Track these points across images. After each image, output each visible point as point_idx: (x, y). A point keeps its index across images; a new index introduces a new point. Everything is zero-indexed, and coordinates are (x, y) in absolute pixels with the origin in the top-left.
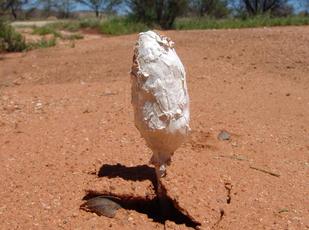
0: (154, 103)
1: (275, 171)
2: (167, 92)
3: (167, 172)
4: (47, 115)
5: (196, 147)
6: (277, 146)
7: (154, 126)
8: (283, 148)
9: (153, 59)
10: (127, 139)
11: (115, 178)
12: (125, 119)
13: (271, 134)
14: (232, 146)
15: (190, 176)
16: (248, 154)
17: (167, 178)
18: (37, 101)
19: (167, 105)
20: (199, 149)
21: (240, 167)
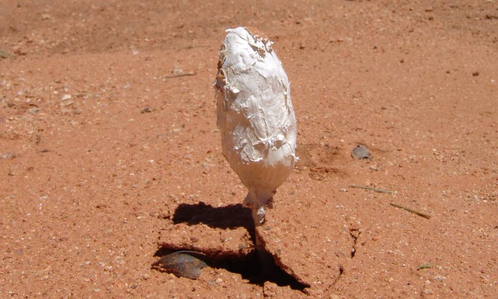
0: (247, 127)
1: (425, 209)
2: (264, 113)
3: (266, 219)
4: (83, 118)
5: (317, 171)
6: (438, 169)
7: (248, 157)
8: (447, 172)
9: (244, 69)
10: (213, 160)
11: (198, 225)
12: (208, 123)
13: (434, 148)
14: (371, 171)
15: (298, 222)
16: (392, 182)
17: (265, 226)
18: (62, 90)
19: (264, 130)
20: (321, 174)
21: (377, 203)
